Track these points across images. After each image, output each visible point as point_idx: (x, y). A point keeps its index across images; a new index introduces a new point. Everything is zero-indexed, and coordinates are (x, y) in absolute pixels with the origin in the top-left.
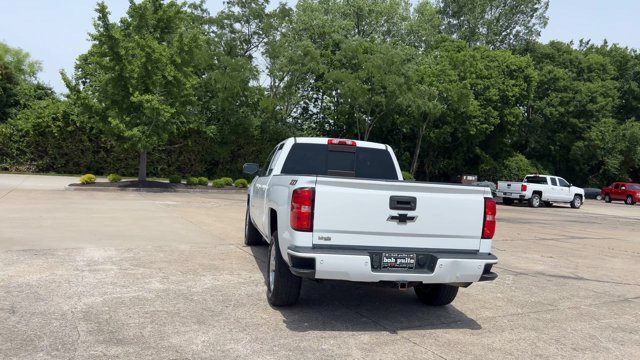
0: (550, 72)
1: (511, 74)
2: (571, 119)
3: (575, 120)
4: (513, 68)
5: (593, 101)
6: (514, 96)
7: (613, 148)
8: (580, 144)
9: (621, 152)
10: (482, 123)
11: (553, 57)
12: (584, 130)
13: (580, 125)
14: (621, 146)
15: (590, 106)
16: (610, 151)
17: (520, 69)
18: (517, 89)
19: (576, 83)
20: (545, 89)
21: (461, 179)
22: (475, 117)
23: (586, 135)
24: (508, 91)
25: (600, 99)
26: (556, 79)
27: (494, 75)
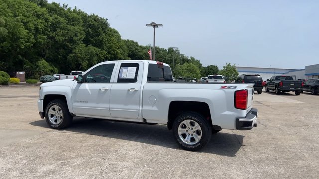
0: (56, 18)
1: (38, 16)
2: (67, 43)
3: (68, 44)
4: (39, 13)
5: (76, 35)
6: (41, 28)
7: (84, 58)
8: (71, 55)
9: (88, 60)
10: (26, 42)
11: (56, 11)
12: (72, 49)
13: (70, 46)
14: (87, 57)
15: (75, 38)
16: (83, 59)
17: (43, 15)
18: (42, 25)
19: (68, 26)
20: (54, 26)
21: (16, 73)
22: (22, 38)
23: (74, 51)
24: (38, 25)
25: (79, 35)
26: (59, 23)
27: (31, 16)
